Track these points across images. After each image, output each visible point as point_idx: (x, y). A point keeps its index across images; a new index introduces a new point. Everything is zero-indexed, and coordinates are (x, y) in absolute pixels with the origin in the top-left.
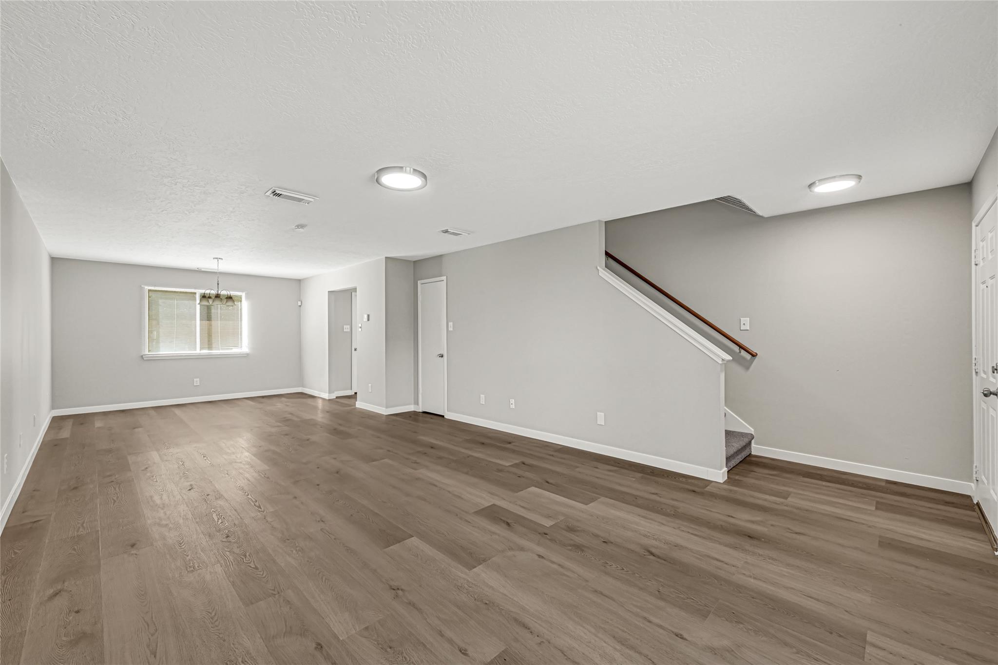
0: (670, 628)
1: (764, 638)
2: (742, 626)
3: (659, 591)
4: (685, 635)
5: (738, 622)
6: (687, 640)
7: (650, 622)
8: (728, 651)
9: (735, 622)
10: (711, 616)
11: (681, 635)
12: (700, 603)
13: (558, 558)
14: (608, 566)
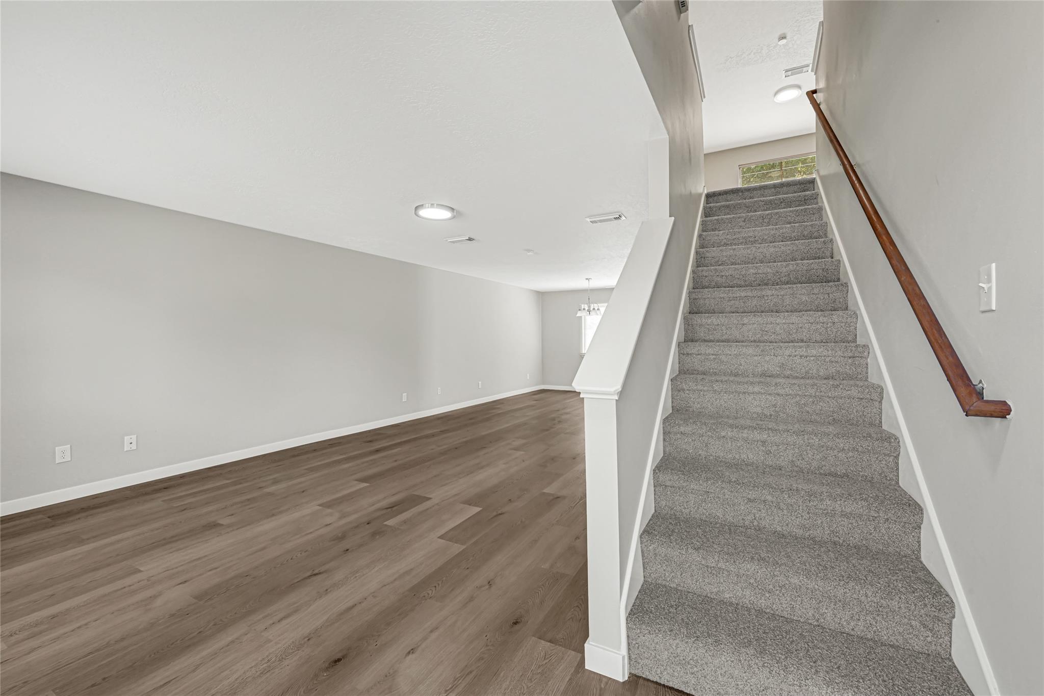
0: (195, 579)
3: (247, 576)
4: (181, 586)
5: (172, 615)
6: (176, 585)
7: (210, 570)
8: (148, 604)
9: (176, 612)
10: (194, 600)
11: (183, 584)
12: (215, 596)
13: (323, 531)
14: (300, 552)
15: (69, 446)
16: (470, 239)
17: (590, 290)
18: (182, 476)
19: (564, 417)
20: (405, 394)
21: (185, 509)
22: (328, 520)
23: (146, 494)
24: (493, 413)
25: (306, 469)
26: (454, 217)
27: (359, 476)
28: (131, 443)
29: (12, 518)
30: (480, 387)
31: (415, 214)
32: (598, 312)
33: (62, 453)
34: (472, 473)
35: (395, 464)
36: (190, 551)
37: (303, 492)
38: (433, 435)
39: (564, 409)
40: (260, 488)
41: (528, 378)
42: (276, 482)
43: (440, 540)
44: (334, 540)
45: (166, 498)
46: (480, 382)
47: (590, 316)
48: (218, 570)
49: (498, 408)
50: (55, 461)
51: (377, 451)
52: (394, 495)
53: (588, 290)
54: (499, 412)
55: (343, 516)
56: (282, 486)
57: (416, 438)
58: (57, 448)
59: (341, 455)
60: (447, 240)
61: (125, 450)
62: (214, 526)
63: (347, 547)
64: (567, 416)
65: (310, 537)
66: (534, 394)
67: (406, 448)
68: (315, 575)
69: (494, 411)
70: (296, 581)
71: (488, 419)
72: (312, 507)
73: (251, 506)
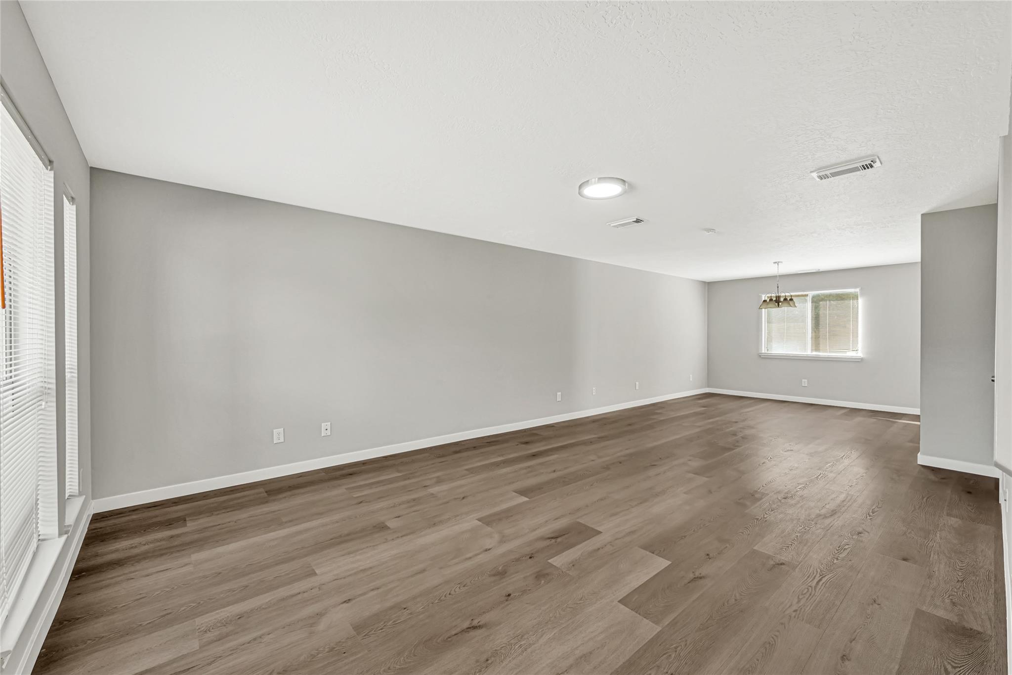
0: (358, 599)
1: (302, 658)
2: (327, 650)
3: (405, 609)
4: (345, 605)
5: (332, 649)
6: (341, 604)
7: (373, 590)
8: (314, 623)
9: (335, 646)
10: (353, 633)
11: (347, 603)
12: (373, 632)
13: (483, 558)
14: (459, 585)
15: (283, 429)
16: (638, 221)
17: (779, 276)
18: (364, 463)
19: (748, 432)
20: (559, 393)
21: (361, 502)
22: (488, 543)
23: (336, 478)
24: (654, 419)
25: (466, 470)
26: (625, 192)
27: (519, 485)
28: (326, 430)
29: (245, 488)
30: (637, 388)
31: (579, 193)
32: (791, 303)
33: (278, 435)
34: (646, 501)
35: (554, 475)
36: (358, 557)
37: (463, 498)
38: (591, 442)
39: (744, 421)
40: (425, 486)
41: (691, 380)
42: (439, 481)
43: (622, 607)
44: (494, 575)
45: (348, 486)
46: (637, 383)
47: (778, 309)
48: (380, 591)
49: (660, 413)
50: (273, 442)
51: (534, 455)
52: (557, 519)
53: (777, 276)
54: (662, 419)
55: (503, 540)
56: (444, 487)
57: (573, 443)
58: (274, 430)
59: (499, 456)
60: (610, 225)
61: (322, 435)
62: (382, 527)
63: (510, 589)
64: (752, 431)
65: (468, 564)
66: (699, 399)
67: (564, 455)
68: (475, 628)
69: (655, 417)
70: (454, 633)
71: (651, 427)
72: (470, 522)
73: (415, 509)
